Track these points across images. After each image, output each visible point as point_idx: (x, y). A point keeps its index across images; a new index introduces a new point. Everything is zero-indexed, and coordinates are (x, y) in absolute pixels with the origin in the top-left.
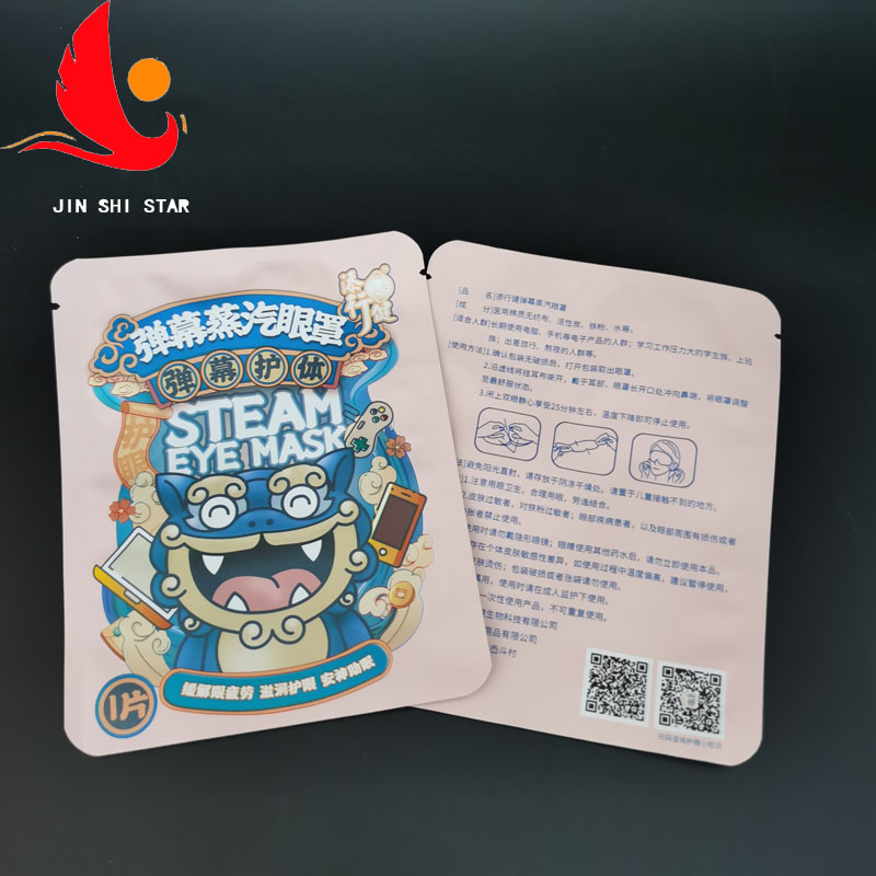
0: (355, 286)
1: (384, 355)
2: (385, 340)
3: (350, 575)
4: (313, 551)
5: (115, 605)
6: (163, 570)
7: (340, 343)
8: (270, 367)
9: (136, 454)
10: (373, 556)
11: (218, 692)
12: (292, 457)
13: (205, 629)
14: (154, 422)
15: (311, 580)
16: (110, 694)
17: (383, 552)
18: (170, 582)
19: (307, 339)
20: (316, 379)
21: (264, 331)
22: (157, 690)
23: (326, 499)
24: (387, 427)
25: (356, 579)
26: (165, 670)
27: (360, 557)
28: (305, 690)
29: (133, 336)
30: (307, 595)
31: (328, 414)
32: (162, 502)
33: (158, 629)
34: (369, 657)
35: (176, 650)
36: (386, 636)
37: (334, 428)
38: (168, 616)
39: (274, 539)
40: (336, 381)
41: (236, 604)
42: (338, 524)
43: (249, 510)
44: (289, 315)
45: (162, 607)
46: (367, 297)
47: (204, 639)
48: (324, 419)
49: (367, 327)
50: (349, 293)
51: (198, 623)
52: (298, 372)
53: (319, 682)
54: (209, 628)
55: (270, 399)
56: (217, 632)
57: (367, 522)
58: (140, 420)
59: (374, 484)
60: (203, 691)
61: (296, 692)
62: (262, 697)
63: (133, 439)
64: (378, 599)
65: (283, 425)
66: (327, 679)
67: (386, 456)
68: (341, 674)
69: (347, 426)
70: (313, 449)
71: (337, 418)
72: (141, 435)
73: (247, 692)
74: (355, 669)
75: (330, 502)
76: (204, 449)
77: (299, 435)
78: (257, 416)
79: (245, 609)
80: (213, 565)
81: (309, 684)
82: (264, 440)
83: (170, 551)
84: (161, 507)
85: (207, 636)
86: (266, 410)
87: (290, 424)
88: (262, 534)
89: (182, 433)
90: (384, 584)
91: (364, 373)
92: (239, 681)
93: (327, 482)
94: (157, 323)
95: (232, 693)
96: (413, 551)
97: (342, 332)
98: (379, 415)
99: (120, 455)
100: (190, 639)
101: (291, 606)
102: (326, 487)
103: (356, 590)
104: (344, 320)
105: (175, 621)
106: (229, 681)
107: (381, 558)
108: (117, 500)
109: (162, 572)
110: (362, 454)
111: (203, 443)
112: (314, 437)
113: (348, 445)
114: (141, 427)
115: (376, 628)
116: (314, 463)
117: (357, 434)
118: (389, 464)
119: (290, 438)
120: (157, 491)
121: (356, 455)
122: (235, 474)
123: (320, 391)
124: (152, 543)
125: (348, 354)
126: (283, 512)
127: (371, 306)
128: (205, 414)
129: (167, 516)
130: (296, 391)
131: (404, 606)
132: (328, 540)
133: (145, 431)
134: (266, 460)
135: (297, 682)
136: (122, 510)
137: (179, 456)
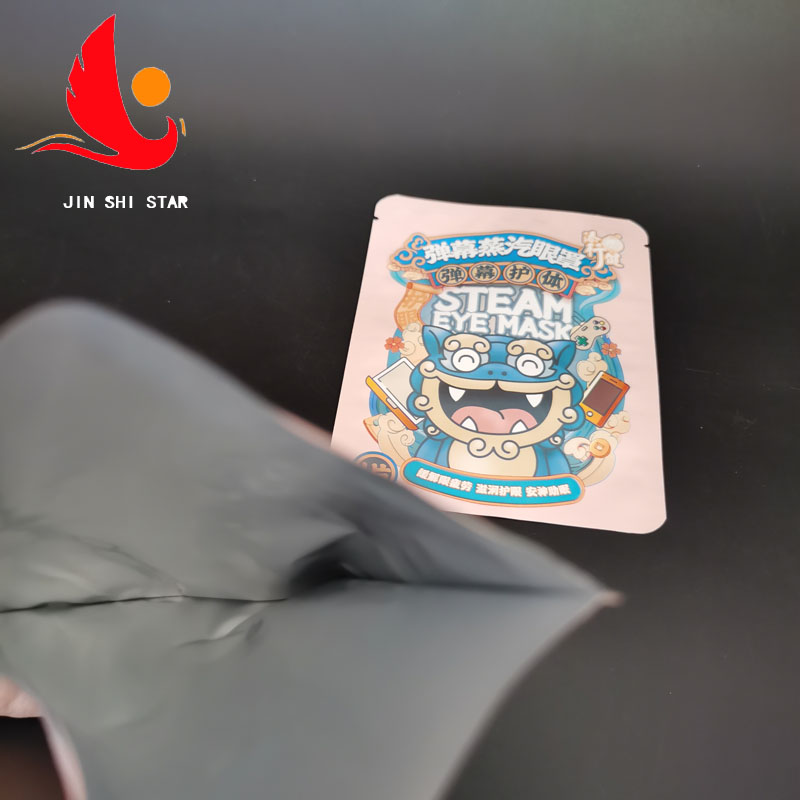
0: (595, 239)
1: (609, 288)
3: (561, 424)
4: (535, 401)
5: (378, 405)
6: (418, 391)
7: (577, 269)
8: (521, 273)
9: (411, 311)
10: (582, 415)
11: (444, 480)
12: (529, 334)
13: (442, 436)
14: (428, 295)
15: (531, 420)
17: (590, 414)
18: (422, 400)
19: (552, 262)
20: (555, 288)
21: (520, 253)
22: (399, 469)
23: (551, 368)
24: (605, 335)
25: (565, 428)
26: (407, 456)
27: (571, 413)
28: (512, 495)
29: (425, 248)
30: (525, 429)
31: (561, 314)
32: (425, 344)
33: (408, 429)
34: (567, 486)
36: (583, 474)
37: (564, 324)
38: (416, 422)
39: (505, 386)
40: (571, 292)
41: (469, 424)
42: (557, 387)
43: (489, 362)
44: (542, 247)
45: (413, 415)
46: (602, 247)
47: (440, 442)
48: (557, 317)
49: (600, 265)
51: (438, 431)
52: (542, 280)
53: (524, 492)
54: (445, 436)
55: (518, 292)
56: (450, 440)
57: (581, 392)
58: (417, 293)
59: (589, 369)
60: (433, 477)
61: (504, 494)
62: (477, 491)
63: (410, 304)
64: (580, 446)
65: (525, 311)
66: (531, 492)
67: (601, 353)
68: (543, 491)
69: (574, 326)
70: (546, 333)
71: (567, 317)
72: (416, 301)
73: (467, 486)
74: (554, 491)
75: (553, 372)
76: (462, 315)
77: (537, 321)
78: (506, 301)
79: (475, 429)
80: (456, 395)
81: (516, 491)
82: (509, 317)
83: (426, 380)
85: (443, 441)
86: (514, 298)
87: (531, 312)
88: (497, 380)
89: (447, 303)
90: (587, 436)
91: (592, 295)
92: (463, 477)
93: (553, 358)
94: (444, 244)
95: (455, 484)
96: (613, 419)
97: (580, 263)
98: (599, 325)
99: (400, 310)
100: (430, 441)
101: (511, 433)
102: (552, 361)
103: (564, 435)
104: (583, 257)
105: (421, 426)
106: (453, 475)
107: (587, 418)
108: (392, 336)
109: (417, 392)
110: (582, 347)
111: (462, 311)
112: (547, 326)
113: (573, 339)
114: (418, 297)
115: (575, 467)
116: (546, 343)
117: (581, 334)
118: (603, 359)
119: (529, 321)
120: (423, 336)
121: (578, 347)
122: (483, 336)
123: (558, 296)
124: (413, 371)
125: (583, 279)
126: (516, 368)
127: (605, 253)
128: (467, 295)
129: (427, 355)
130: (539, 291)
131: (601, 457)
132: (548, 397)
133: (421, 299)
134: (508, 330)
135: (507, 487)
136: (394, 344)
137: (442, 317)
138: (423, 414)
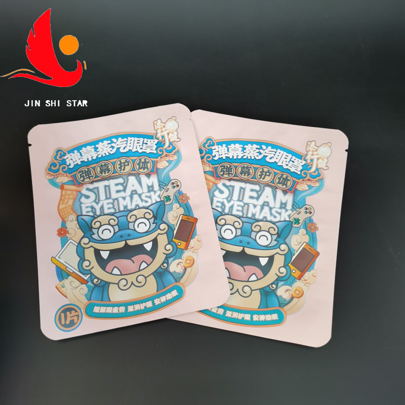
0: (161, 125)
1: (176, 157)
2: (176, 150)
3: (165, 255)
5: (62, 273)
7: (155, 152)
8: (125, 166)
9: (67, 207)
11: (109, 310)
12: (137, 205)
13: (103, 283)
14: (75, 192)
15: (148, 259)
16: (61, 312)
17: (179, 244)
18: (86, 263)
19: (140, 151)
20: (146, 170)
21: (121, 150)
22: (82, 310)
23: (153, 223)
24: (179, 190)
25: (168, 257)
26: (86, 301)
27: (169, 247)
28: (147, 307)
29: (65, 158)
30: (147, 265)
31: (152, 186)
32: (81, 228)
33: (82, 284)
34: (175, 290)
35: (90, 293)
36: (182, 281)
37: (155, 192)
38: (86, 278)
39: (131, 243)
40: (155, 170)
41: (116, 271)
42: (159, 234)
44: (132, 142)
45: (83, 274)
46: (166, 130)
47: (102, 287)
48: (151, 188)
49: (167, 144)
50: (158, 129)
51: (100, 281)
52: (138, 166)
53: (153, 303)
54: (104, 283)
55: (126, 180)
56: (108, 284)
57: (172, 232)
58: (69, 192)
59: (174, 216)
60: (103, 310)
61: (143, 308)
62: (128, 311)
63: (66, 201)
64: (178, 264)
65: (132, 191)
66: (157, 302)
67: (179, 203)
68: (163, 299)
69: (161, 191)
70: (146, 202)
71: (156, 187)
72: (69, 199)
73: (122, 309)
74: (169, 296)
75: (155, 225)
76: (97, 203)
77: (140, 195)
78: (120, 188)
79: (120, 274)
80: (105, 255)
81: (149, 304)
82: (124, 198)
83: (86, 250)
84: (80, 230)
85: (103, 286)
86: (125, 185)
87: (135, 191)
88: (126, 240)
89: (87, 197)
90: (180, 258)
91: (167, 166)
92: (118, 305)
93: (154, 216)
94: (76, 151)
95: (115, 310)
96: (193, 242)
97: (156, 147)
98: (175, 185)
99: (61, 207)
100: (96, 288)
101: (140, 270)
102: (153, 218)
103: (168, 261)
104: (156, 141)
105: (89, 280)
106: (114, 305)
107: (178, 246)
108: (60, 228)
109: (83, 259)
110: (168, 203)
111: (97, 201)
112: (146, 196)
113: (162, 199)
114: (69, 195)
115: (178, 278)
116: (147, 208)
117: (166, 194)
118: (180, 206)
119: (136, 197)
120: (78, 223)
121: (166, 203)
122: (112, 214)
123: (148, 175)
124: (77, 246)
125: (159, 157)
127: (168, 134)
128: (97, 188)
130: (137, 176)
131: (190, 267)
132: (155, 241)
133: (71, 197)
134: (126, 207)
135: (144, 303)
136: (63, 232)
137: (87, 207)
138: (89, 272)
